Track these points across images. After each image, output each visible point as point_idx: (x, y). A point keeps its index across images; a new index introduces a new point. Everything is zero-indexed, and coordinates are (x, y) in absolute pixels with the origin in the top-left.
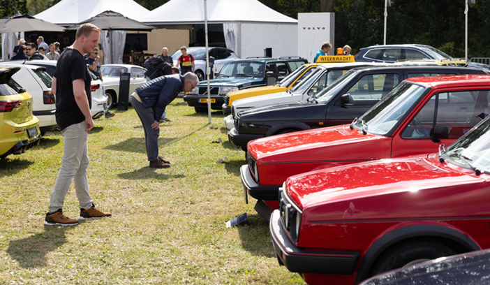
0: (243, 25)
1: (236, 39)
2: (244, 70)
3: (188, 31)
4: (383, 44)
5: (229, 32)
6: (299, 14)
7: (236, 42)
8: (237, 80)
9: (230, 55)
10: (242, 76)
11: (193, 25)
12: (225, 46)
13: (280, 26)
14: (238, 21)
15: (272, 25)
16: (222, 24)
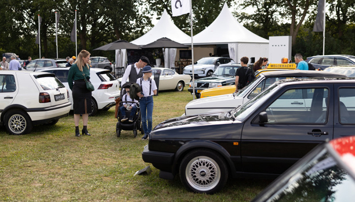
0: (239, 44)
1: (235, 52)
2: (230, 72)
3: (213, 48)
4: (322, 55)
5: (231, 49)
6: (270, 37)
7: (235, 54)
8: (224, 78)
9: (230, 61)
10: (227, 75)
11: (215, 45)
12: (229, 56)
13: (262, 45)
14: (236, 42)
15: (257, 45)
16: (227, 45)
